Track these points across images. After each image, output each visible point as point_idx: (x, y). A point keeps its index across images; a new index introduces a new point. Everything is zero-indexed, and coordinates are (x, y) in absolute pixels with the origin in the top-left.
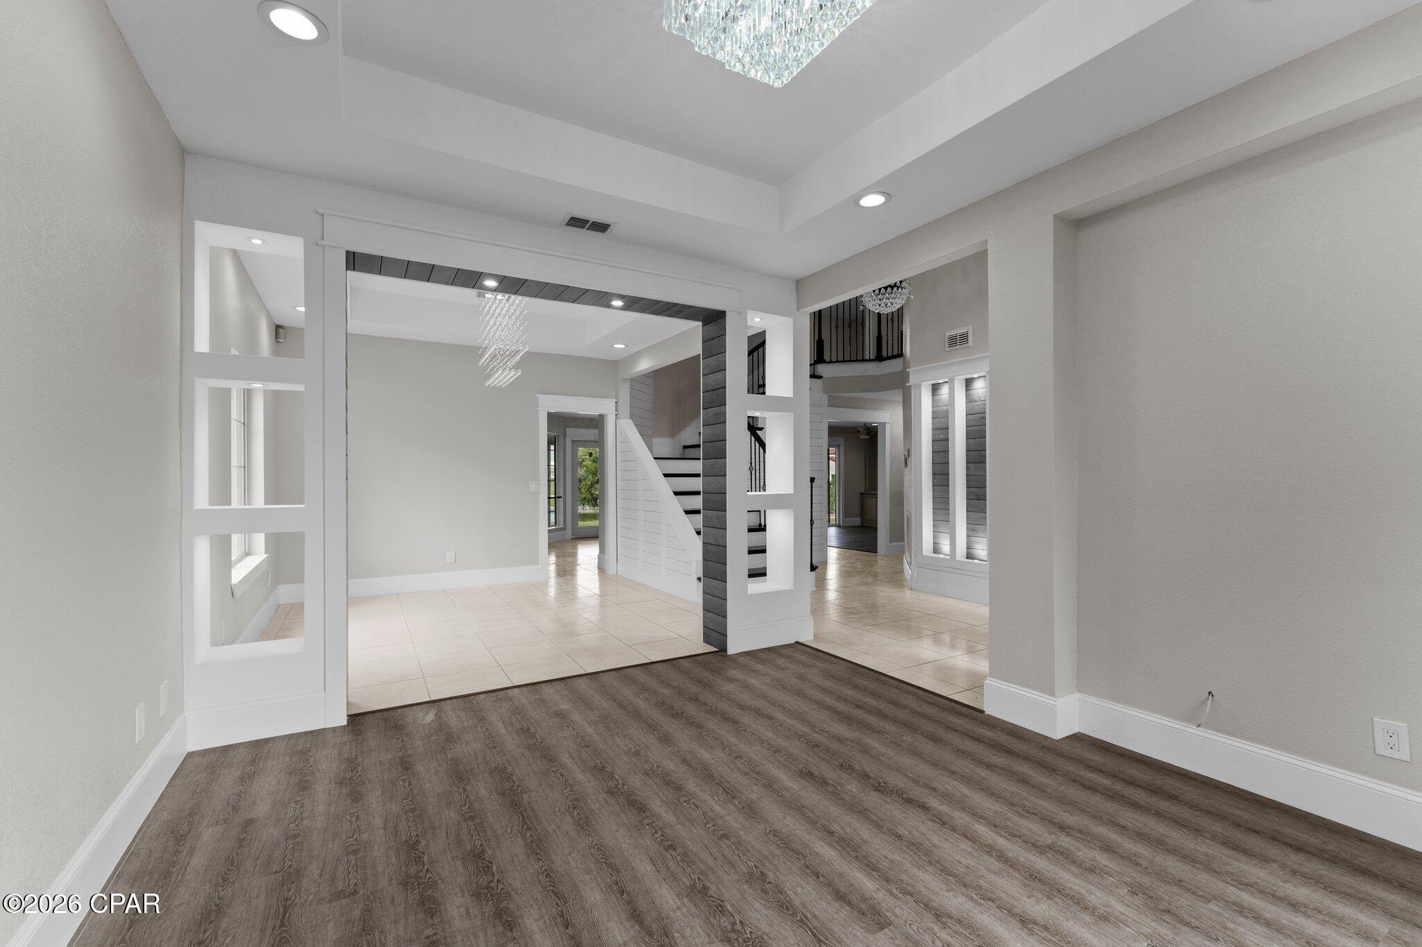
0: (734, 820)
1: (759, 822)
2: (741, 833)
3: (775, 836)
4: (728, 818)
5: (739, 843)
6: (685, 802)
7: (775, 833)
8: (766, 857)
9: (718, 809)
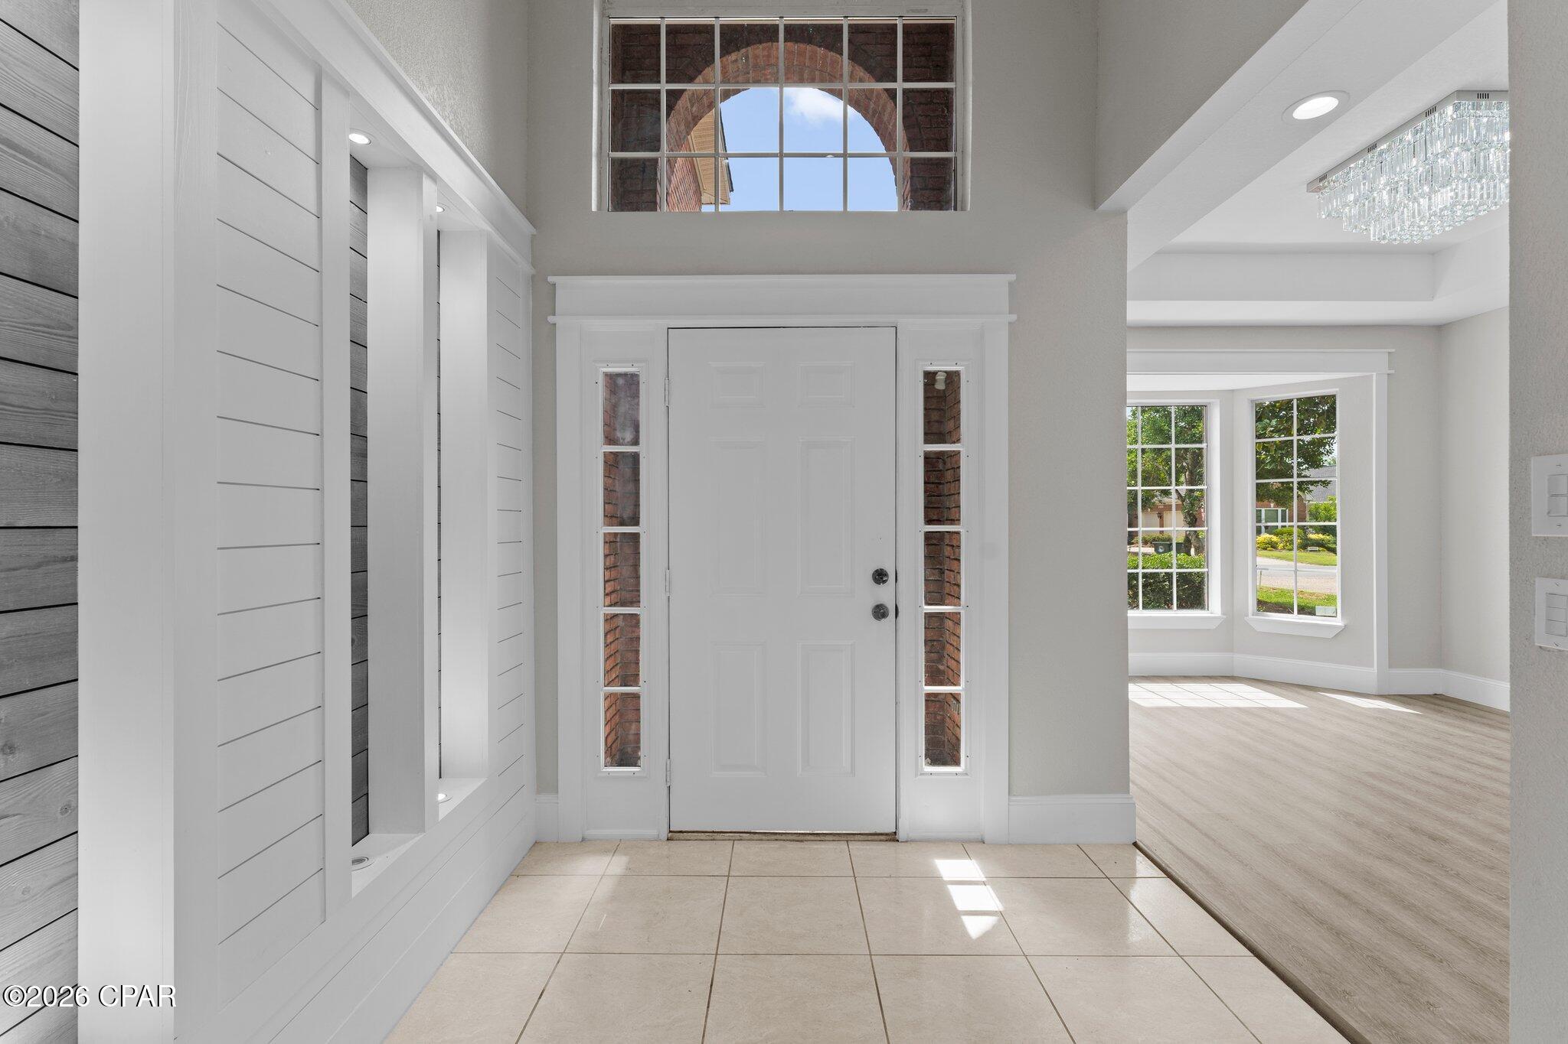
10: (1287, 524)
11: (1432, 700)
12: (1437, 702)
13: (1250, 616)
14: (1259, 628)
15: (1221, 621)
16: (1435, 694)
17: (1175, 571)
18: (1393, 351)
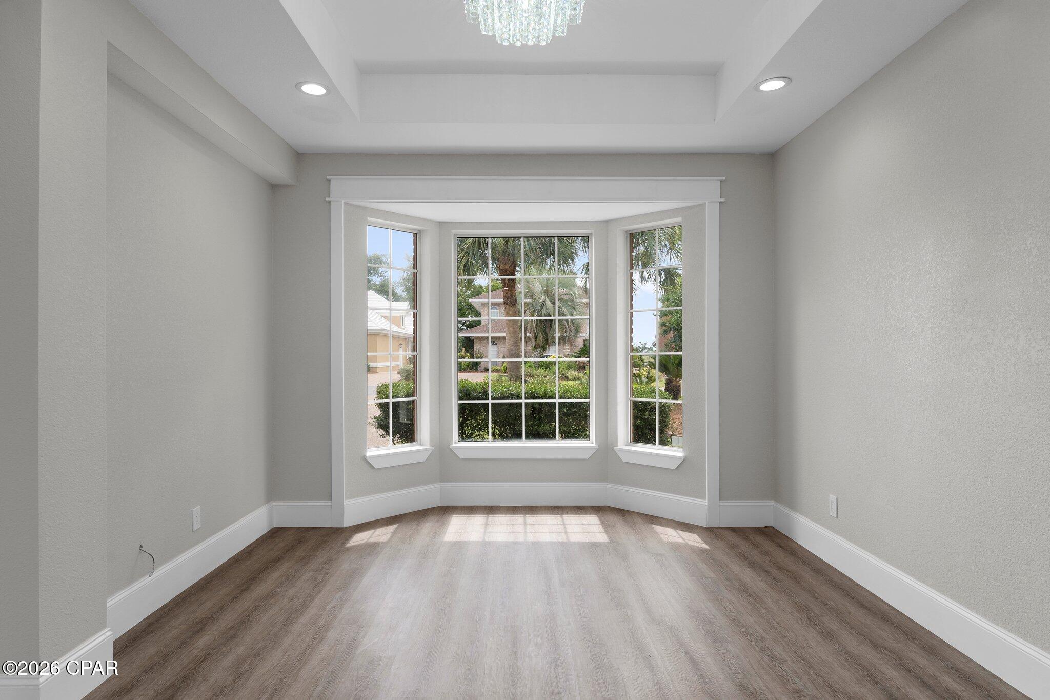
11: (751, 533)
12: (753, 536)
13: (627, 447)
14: (625, 458)
15: (594, 451)
16: (766, 527)
17: (557, 401)
18: (724, 178)
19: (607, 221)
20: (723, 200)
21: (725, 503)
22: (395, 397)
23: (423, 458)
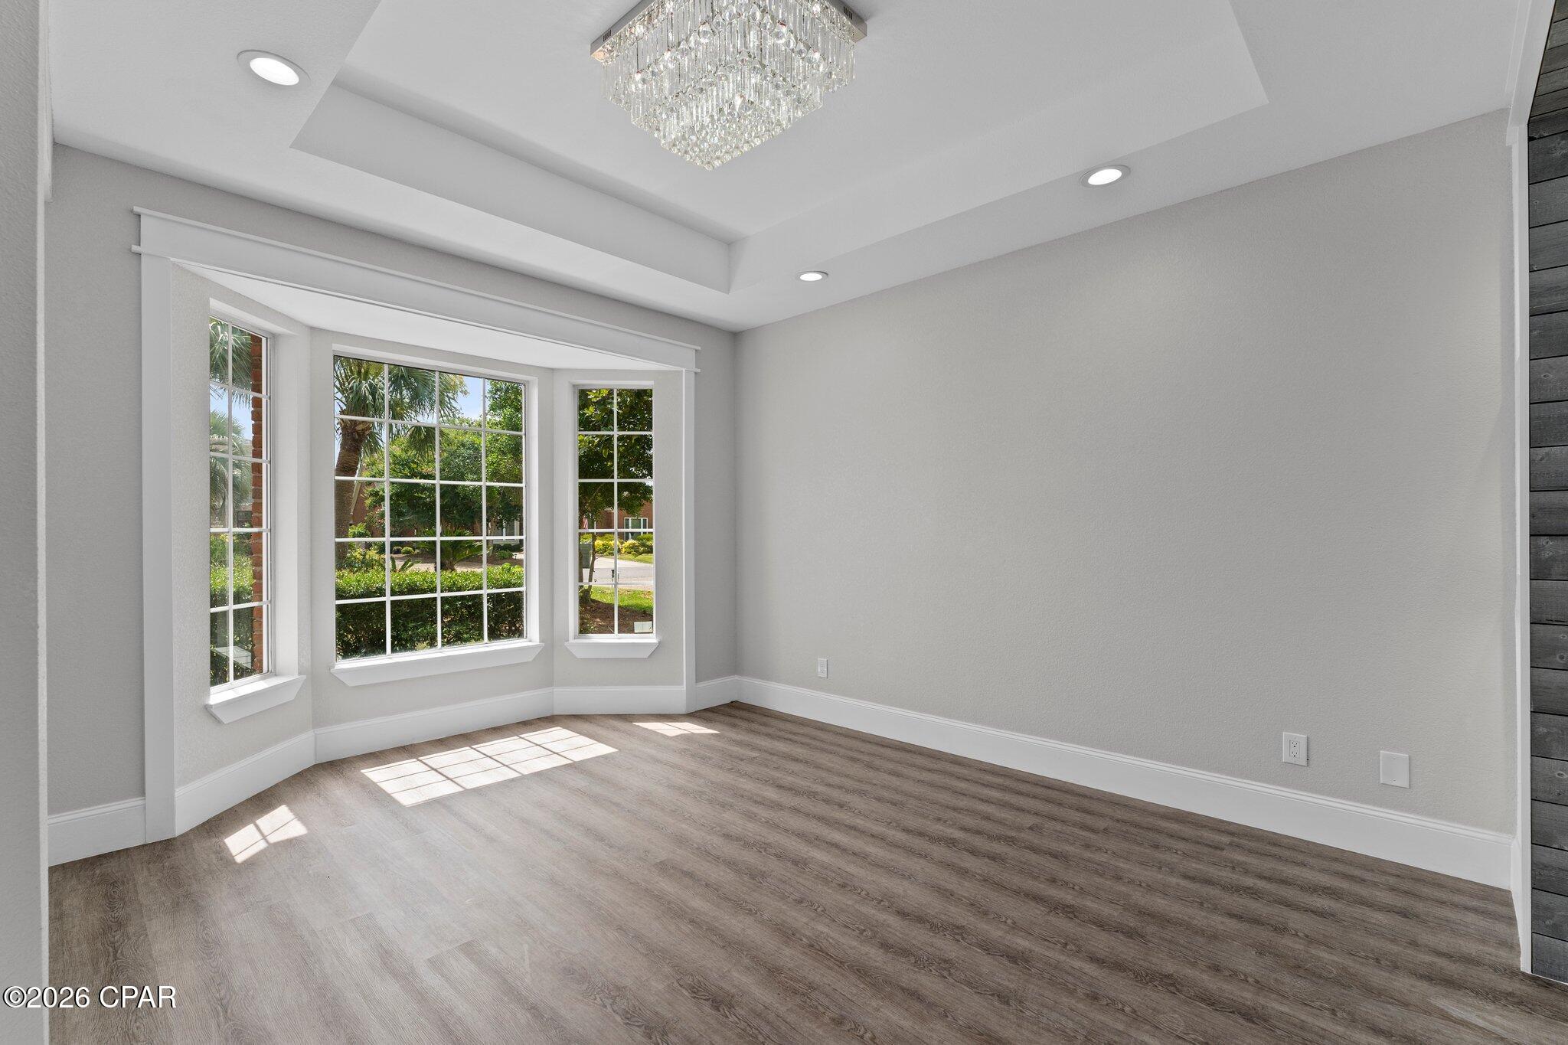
0: (799, 919)
1: (770, 921)
2: (784, 907)
3: (750, 910)
4: (805, 920)
5: (783, 897)
6: (865, 930)
7: (750, 912)
8: (754, 891)
9: (821, 928)
10: (647, 530)
11: (728, 710)
12: (733, 712)
13: (572, 641)
14: (580, 654)
15: (539, 650)
16: (732, 702)
17: (485, 592)
18: (699, 348)
19: (553, 370)
20: (699, 371)
21: (701, 685)
22: (238, 599)
23: (290, 696)
